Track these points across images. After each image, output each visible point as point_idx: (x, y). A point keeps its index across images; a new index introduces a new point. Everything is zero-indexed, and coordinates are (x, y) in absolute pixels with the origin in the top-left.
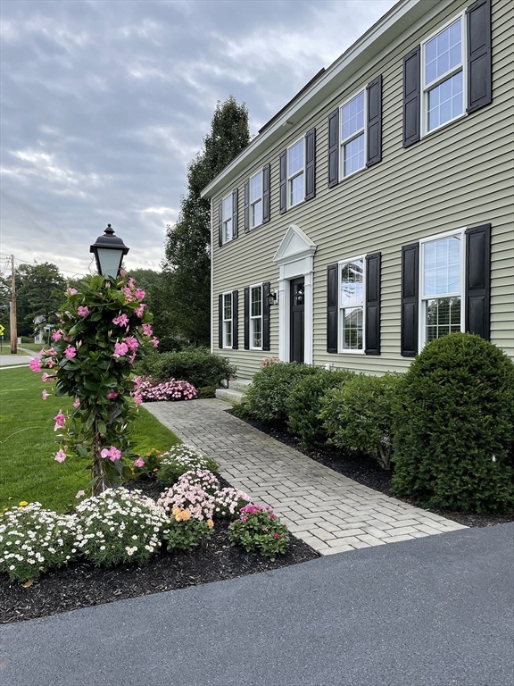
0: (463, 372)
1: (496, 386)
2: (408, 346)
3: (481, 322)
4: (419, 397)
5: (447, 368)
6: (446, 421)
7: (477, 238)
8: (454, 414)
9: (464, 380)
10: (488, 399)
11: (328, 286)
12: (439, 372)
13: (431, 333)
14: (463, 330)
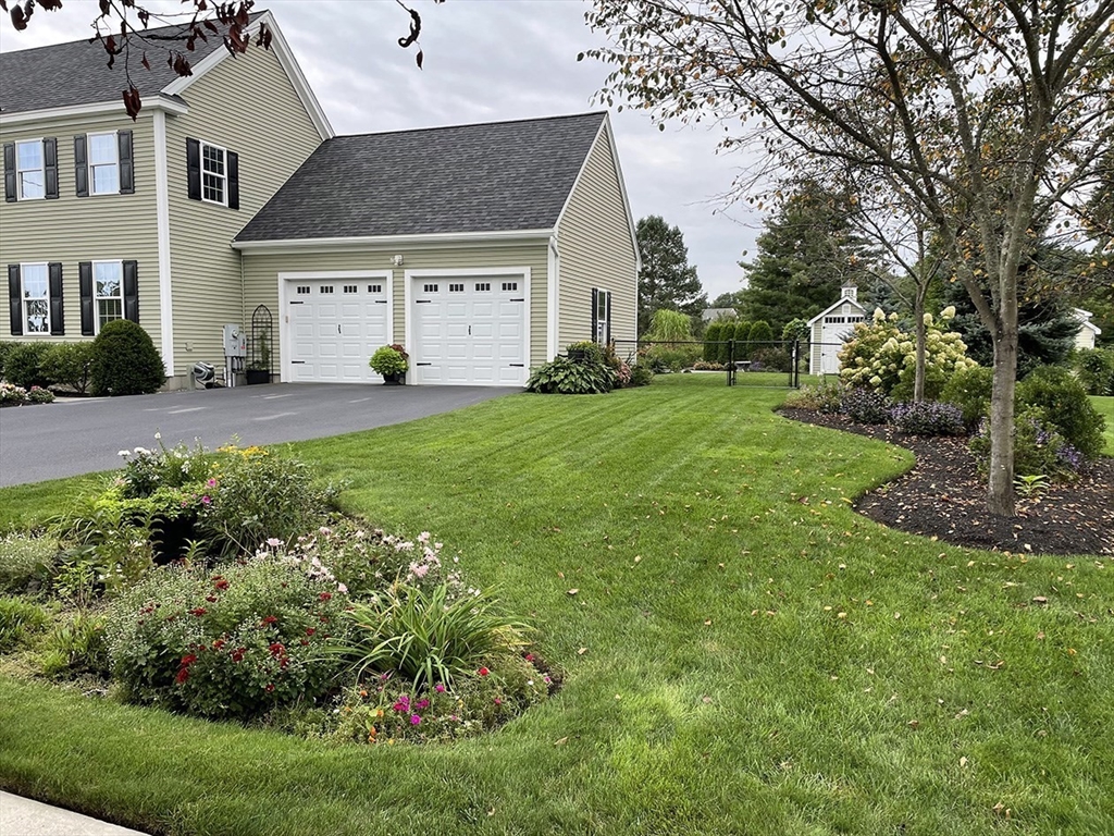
0: (124, 336)
1: (139, 342)
2: (87, 328)
3: (134, 314)
4: (104, 348)
5: (117, 334)
6: (117, 358)
7: (129, 267)
8: (121, 354)
9: (125, 340)
10: (135, 347)
11: (10, 285)
12: (113, 336)
13: (103, 321)
14: (123, 318)
